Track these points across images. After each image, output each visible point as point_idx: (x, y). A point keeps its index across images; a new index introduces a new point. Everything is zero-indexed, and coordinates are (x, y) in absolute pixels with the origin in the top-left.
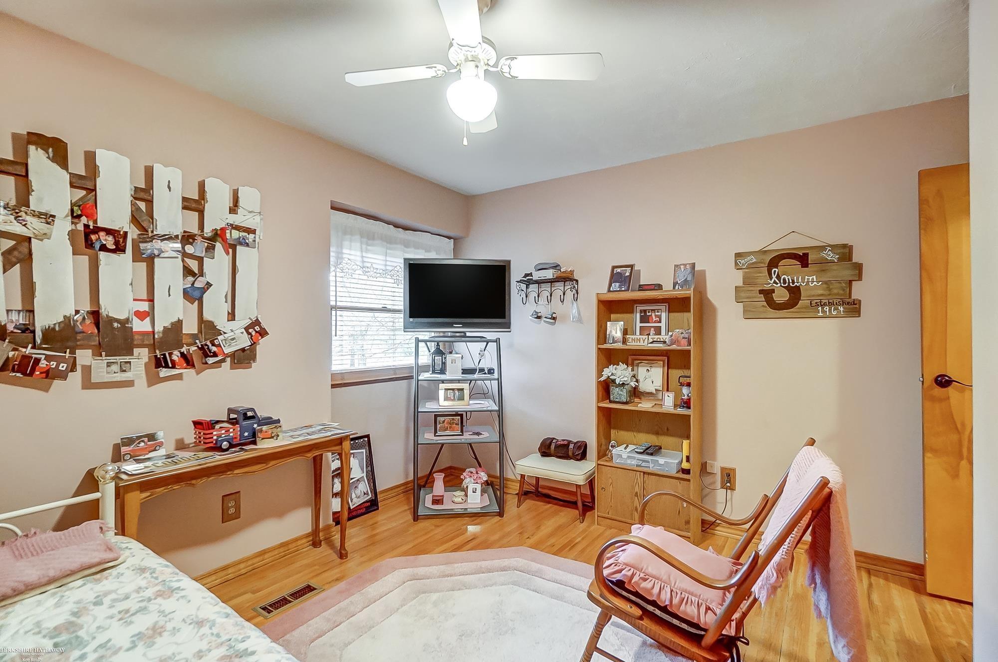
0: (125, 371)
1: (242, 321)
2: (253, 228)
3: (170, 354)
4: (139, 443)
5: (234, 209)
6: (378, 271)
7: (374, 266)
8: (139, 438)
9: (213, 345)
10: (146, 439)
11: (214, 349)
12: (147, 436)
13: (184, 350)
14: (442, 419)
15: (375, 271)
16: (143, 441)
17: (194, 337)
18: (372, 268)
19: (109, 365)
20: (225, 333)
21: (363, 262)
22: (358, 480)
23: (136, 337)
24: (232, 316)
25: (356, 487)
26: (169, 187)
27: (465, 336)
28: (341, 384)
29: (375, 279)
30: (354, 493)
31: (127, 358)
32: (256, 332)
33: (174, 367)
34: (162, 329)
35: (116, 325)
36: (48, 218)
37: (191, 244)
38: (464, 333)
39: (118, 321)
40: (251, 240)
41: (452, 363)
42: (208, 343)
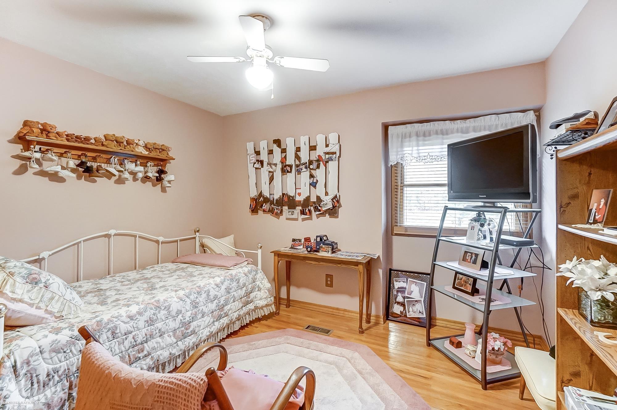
0: (292, 215)
1: (331, 196)
2: (335, 151)
3: (306, 209)
4: (296, 242)
5: (327, 146)
6: (433, 157)
7: (430, 154)
8: (297, 240)
9: (319, 206)
10: (298, 241)
11: (320, 208)
12: (299, 240)
13: (309, 208)
14: (461, 276)
15: (431, 157)
16: (297, 241)
17: (314, 202)
18: (429, 156)
19: (289, 212)
20: (324, 201)
21: (418, 153)
22: (416, 301)
23: (297, 202)
24: (327, 194)
25: (414, 305)
26: (305, 144)
27: (494, 207)
28: (405, 234)
29: (432, 164)
30: (412, 308)
31: (293, 210)
32: (336, 201)
33: (306, 215)
34: (303, 200)
35: (291, 198)
36: (276, 165)
37: (312, 164)
38: (494, 203)
39: (291, 196)
40: (334, 157)
41: (471, 230)
42: (318, 206)
